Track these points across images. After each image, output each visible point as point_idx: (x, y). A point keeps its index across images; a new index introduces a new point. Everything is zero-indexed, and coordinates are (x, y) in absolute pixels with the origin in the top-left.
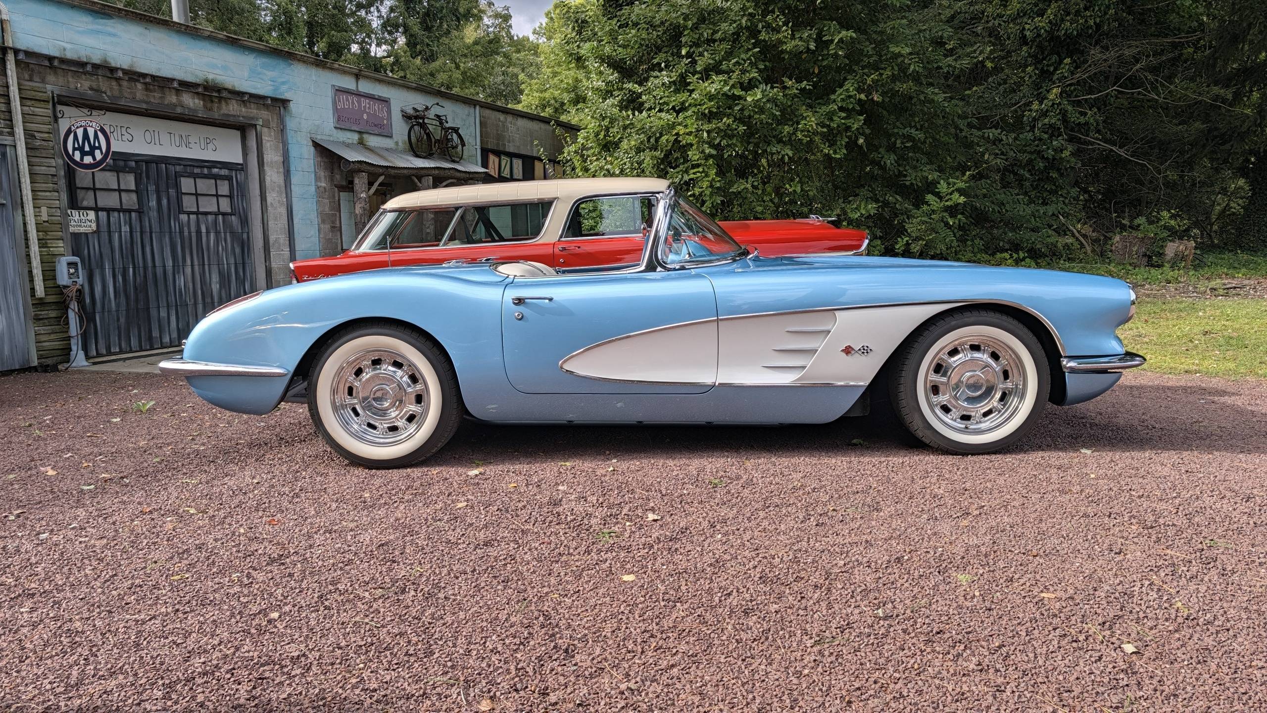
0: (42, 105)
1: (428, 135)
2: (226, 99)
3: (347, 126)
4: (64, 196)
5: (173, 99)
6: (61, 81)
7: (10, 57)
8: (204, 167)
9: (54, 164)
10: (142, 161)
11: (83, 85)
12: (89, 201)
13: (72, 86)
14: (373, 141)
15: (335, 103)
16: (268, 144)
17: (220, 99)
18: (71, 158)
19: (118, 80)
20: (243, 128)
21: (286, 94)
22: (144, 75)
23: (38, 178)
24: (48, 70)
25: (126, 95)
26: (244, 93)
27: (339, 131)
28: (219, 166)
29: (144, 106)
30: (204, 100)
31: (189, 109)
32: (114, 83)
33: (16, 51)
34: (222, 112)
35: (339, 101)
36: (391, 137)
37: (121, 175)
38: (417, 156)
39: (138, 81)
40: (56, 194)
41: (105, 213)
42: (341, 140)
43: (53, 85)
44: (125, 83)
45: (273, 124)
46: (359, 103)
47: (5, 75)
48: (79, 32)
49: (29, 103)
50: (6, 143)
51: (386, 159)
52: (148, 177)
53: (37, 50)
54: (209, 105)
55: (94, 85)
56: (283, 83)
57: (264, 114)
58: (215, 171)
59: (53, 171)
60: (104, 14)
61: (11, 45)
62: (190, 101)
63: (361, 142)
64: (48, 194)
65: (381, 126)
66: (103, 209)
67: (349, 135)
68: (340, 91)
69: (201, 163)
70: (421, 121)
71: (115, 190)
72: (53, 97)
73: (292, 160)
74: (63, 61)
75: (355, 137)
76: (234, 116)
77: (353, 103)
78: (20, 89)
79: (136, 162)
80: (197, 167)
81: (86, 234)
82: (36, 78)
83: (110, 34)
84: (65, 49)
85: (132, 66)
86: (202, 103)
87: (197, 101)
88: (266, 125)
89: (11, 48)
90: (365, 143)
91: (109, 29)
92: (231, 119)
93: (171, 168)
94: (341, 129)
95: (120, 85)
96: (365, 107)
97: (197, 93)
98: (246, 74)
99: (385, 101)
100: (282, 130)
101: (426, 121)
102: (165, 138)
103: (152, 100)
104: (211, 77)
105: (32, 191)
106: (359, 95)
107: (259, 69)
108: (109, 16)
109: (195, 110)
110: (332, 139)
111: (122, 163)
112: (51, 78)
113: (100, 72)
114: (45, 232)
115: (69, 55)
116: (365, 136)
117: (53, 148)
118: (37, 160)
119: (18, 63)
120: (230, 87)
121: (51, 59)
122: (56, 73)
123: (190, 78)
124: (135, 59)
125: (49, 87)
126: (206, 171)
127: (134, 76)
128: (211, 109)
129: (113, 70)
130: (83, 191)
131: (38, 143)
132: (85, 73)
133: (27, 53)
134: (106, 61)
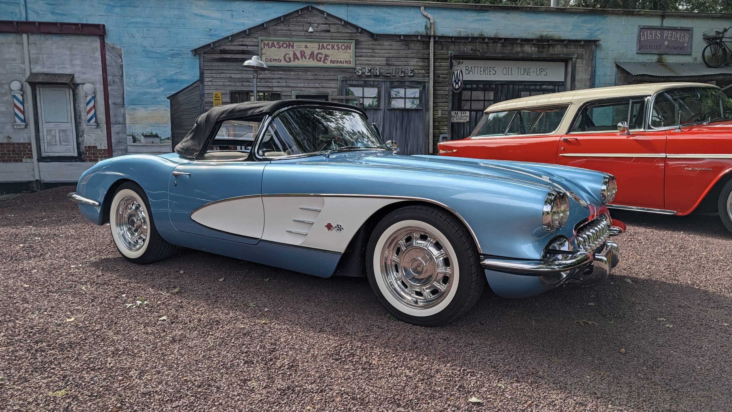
0: (445, 61)
1: (724, 50)
2: (553, 46)
3: (648, 51)
4: (450, 105)
5: (519, 49)
6: (457, 48)
7: (432, 40)
8: (537, 85)
9: (447, 89)
10: (499, 84)
11: (468, 49)
12: (467, 106)
13: (462, 50)
14: (670, 59)
15: (639, 37)
16: (580, 69)
17: (549, 45)
18: (453, 86)
19: (487, 43)
20: (565, 61)
21: (599, 37)
22: (501, 39)
23: (439, 97)
24: (451, 44)
25: (491, 50)
26: (565, 40)
27: (641, 55)
28: (547, 84)
29: (500, 55)
30: (538, 48)
31: (527, 53)
32: (485, 45)
33: (435, 37)
34: (549, 53)
35: (644, 35)
36: (690, 55)
37: (486, 92)
38: (709, 66)
39: (498, 42)
40: (447, 104)
41: (475, 113)
42: (641, 61)
43: (452, 51)
44: (491, 45)
45: (586, 56)
46: (662, 35)
47: (429, 49)
48: (469, 22)
49: (439, 61)
50: (425, 81)
51: (673, 72)
52: (501, 93)
53: (447, 34)
54: (541, 50)
55: (474, 48)
56: (598, 30)
57: (580, 51)
58: (545, 87)
59: (447, 93)
60: (483, 10)
61: (432, 34)
62: (528, 49)
63: (660, 62)
64: (443, 104)
65: (682, 48)
66: (474, 111)
67: (649, 57)
68: (643, 29)
69: (535, 83)
70: (718, 41)
71: (482, 100)
72: (451, 56)
73: (597, 77)
74: (457, 38)
75: (655, 58)
76: (557, 54)
77: (656, 35)
78: (434, 55)
79: (496, 85)
80: (533, 85)
81: (464, 123)
82: (444, 48)
83: (486, 20)
84: (461, 32)
85: (496, 35)
86: (536, 49)
87: (533, 49)
88: (579, 57)
89: (432, 36)
90: (663, 61)
91: (486, 17)
92: (555, 56)
93: (516, 87)
94: (642, 54)
95: (488, 46)
96: (667, 37)
97: (534, 44)
98: (570, 28)
99: (689, 30)
100: (592, 58)
101: (724, 40)
102: (515, 71)
103: (506, 52)
104: (544, 34)
105: (434, 103)
106: (662, 29)
107: (580, 24)
108: (487, 11)
109: (531, 54)
110: (633, 61)
111: (487, 86)
112: (452, 47)
113: (477, 41)
114: (439, 122)
115: (463, 35)
116: (664, 56)
117: (448, 81)
118: (440, 88)
119: (435, 42)
120: (557, 38)
121: (451, 38)
122: (455, 44)
123: (530, 37)
124: (498, 31)
125: (450, 52)
126: (538, 87)
127: (496, 40)
128: (542, 52)
129: (484, 39)
130: (465, 102)
131: (441, 80)
132: (469, 42)
133: (440, 37)
134: (482, 35)
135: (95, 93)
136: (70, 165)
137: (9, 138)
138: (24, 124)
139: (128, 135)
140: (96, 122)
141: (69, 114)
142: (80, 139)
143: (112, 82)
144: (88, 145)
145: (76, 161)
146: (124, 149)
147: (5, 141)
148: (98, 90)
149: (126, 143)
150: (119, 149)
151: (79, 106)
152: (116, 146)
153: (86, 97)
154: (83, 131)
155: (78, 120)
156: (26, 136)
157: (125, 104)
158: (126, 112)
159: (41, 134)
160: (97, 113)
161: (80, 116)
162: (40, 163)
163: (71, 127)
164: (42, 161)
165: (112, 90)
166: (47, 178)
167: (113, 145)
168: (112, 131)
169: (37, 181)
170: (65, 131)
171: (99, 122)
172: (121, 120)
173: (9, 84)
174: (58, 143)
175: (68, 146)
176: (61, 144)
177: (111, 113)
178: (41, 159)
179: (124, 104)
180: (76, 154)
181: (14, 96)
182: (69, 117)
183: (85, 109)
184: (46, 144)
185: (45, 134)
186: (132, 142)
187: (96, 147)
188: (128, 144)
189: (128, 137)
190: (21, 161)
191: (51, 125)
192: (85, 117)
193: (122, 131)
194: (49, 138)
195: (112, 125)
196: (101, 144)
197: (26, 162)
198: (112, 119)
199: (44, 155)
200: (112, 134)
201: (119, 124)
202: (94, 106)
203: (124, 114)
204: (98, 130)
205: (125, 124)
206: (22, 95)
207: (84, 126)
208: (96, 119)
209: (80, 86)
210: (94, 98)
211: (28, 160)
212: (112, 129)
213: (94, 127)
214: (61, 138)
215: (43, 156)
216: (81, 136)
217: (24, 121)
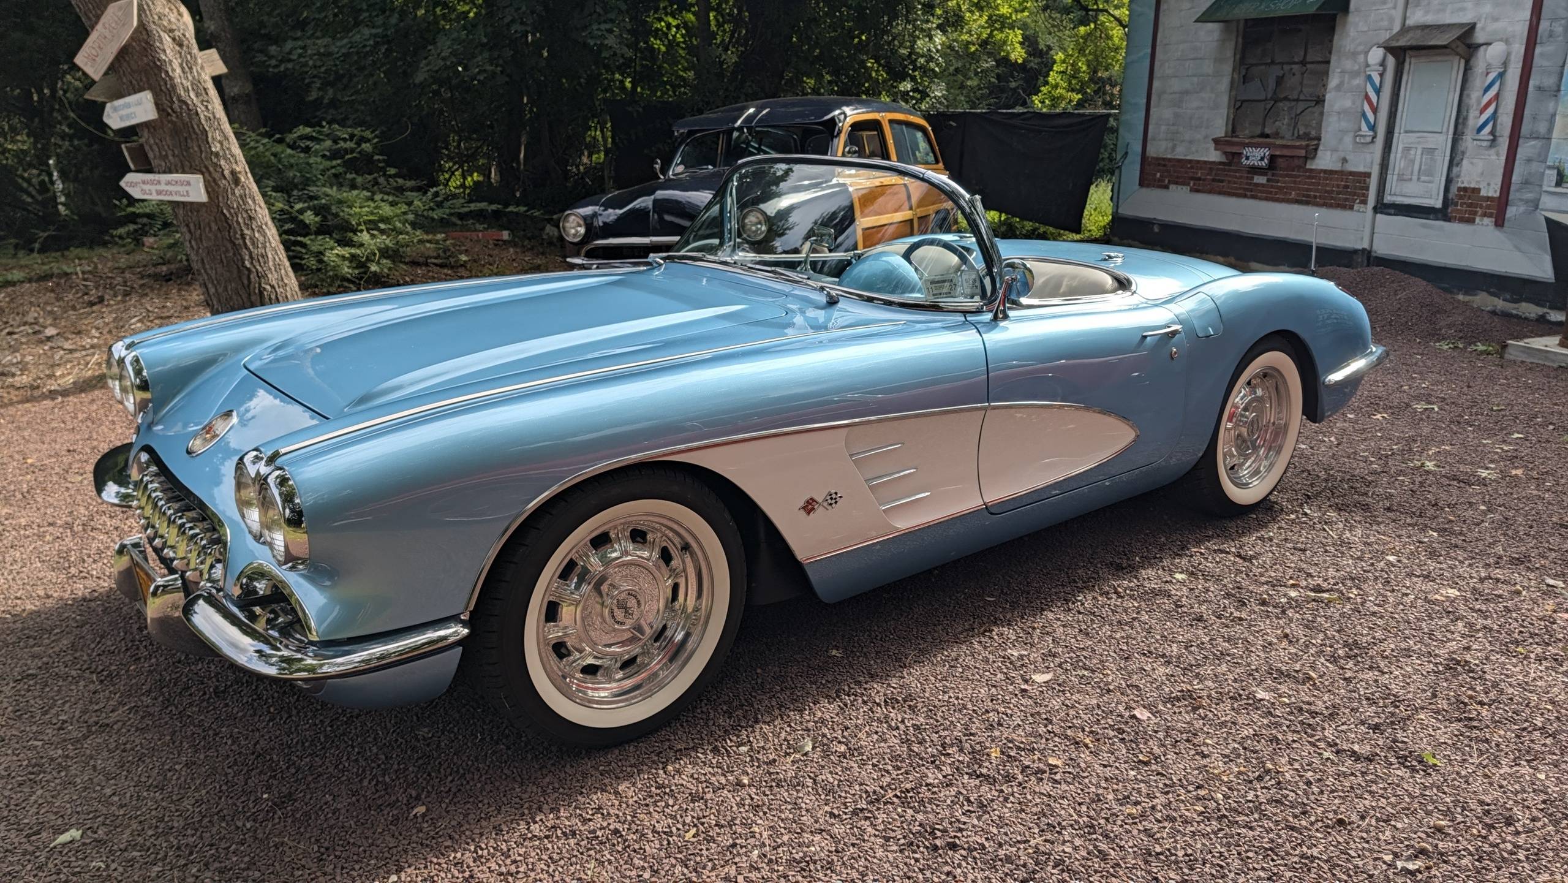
135: (1505, 64)
136: (1424, 226)
137: (1345, 160)
138: (1371, 133)
139: (1550, 167)
140: (1492, 133)
141: (1448, 114)
142: (1455, 170)
143: (1546, 34)
144: (1466, 185)
145: (1437, 219)
146: (1532, 201)
147: (1337, 167)
148: (1513, 57)
149: (1541, 186)
150: (1521, 200)
151: (1469, 96)
152: (1518, 191)
153: (1488, 74)
154: (1463, 153)
155: (1460, 127)
156: (1369, 160)
157: (1562, 88)
158: (1560, 108)
159: (1392, 156)
160: (1500, 111)
161: (1466, 119)
162: (1379, 216)
163: (1443, 143)
164: (1381, 213)
165: (1542, 54)
166: (1383, 248)
167: (1513, 188)
168: (1518, 156)
169: (1364, 250)
170: (1431, 151)
171: (1497, 134)
172: (1542, 128)
173: (1366, 53)
174: (1415, 177)
175: (1430, 185)
176: (1419, 179)
177: (1527, 112)
178: (1382, 208)
179: (1559, 90)
180: (1439, 204)
181: (1369, 78)
182: (1447, 119)
183: (1479, 102)
184: (1395, 177)
185: (1399, 155)
186: (1554, 183)
187: (1479, 190)
188: (1545, 188)
189: (1548, 172)
190: (1351, 208)
191: (1413, 137)
192: (1475, 119)
193: (1539, 155)
194: (1402, 165)
195: (1521, 141)
196: (1489, 184)
197: (1358, 211)
198: (1525, 129)
199: (1388, 199)
200: (1517, 163)
201: (1538, 138)
202: (1497, 96)
203: (1554, 115)
204: (1493, 151)
205: (1549, 139)
206: (1381, 75)
207: (1468, 142)
208: (1494, 126)
209: (1482, 49)
210: (1501, 75)
211: (1362, 207)
212: (1519, 149)
213: (1485, 144)
214: (1423, 167)
215: (1385, 201)
216: (1457, 165)
217: (1373, 128)
